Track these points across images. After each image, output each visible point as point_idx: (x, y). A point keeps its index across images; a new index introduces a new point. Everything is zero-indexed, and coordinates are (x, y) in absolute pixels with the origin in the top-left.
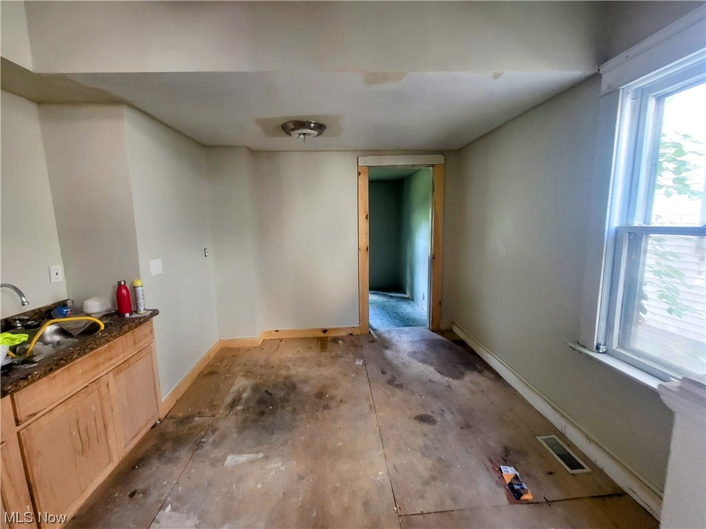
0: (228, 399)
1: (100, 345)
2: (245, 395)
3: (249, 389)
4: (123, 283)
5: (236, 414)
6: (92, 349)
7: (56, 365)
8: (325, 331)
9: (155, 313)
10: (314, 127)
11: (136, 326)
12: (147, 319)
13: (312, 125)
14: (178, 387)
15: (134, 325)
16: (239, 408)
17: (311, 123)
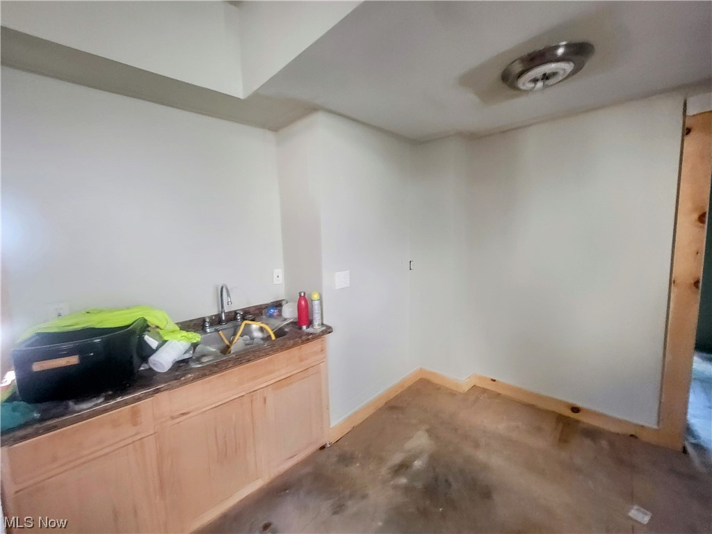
0: (397, 458)
1: (259, 357)
2: (418, 464)
3: (425, 458)
4: (302, 294)
5: (396, 487)
6: (249, 361)
7: (210, 371)
8: (576, 410)
9: (328, 330)
10: (564, 54)
11: (303, 342)
12: (316, 337)
13: (560, 51)
14: (356, 414)
15: (300, 341)
16: (403, 481)
17: (557, 47)
